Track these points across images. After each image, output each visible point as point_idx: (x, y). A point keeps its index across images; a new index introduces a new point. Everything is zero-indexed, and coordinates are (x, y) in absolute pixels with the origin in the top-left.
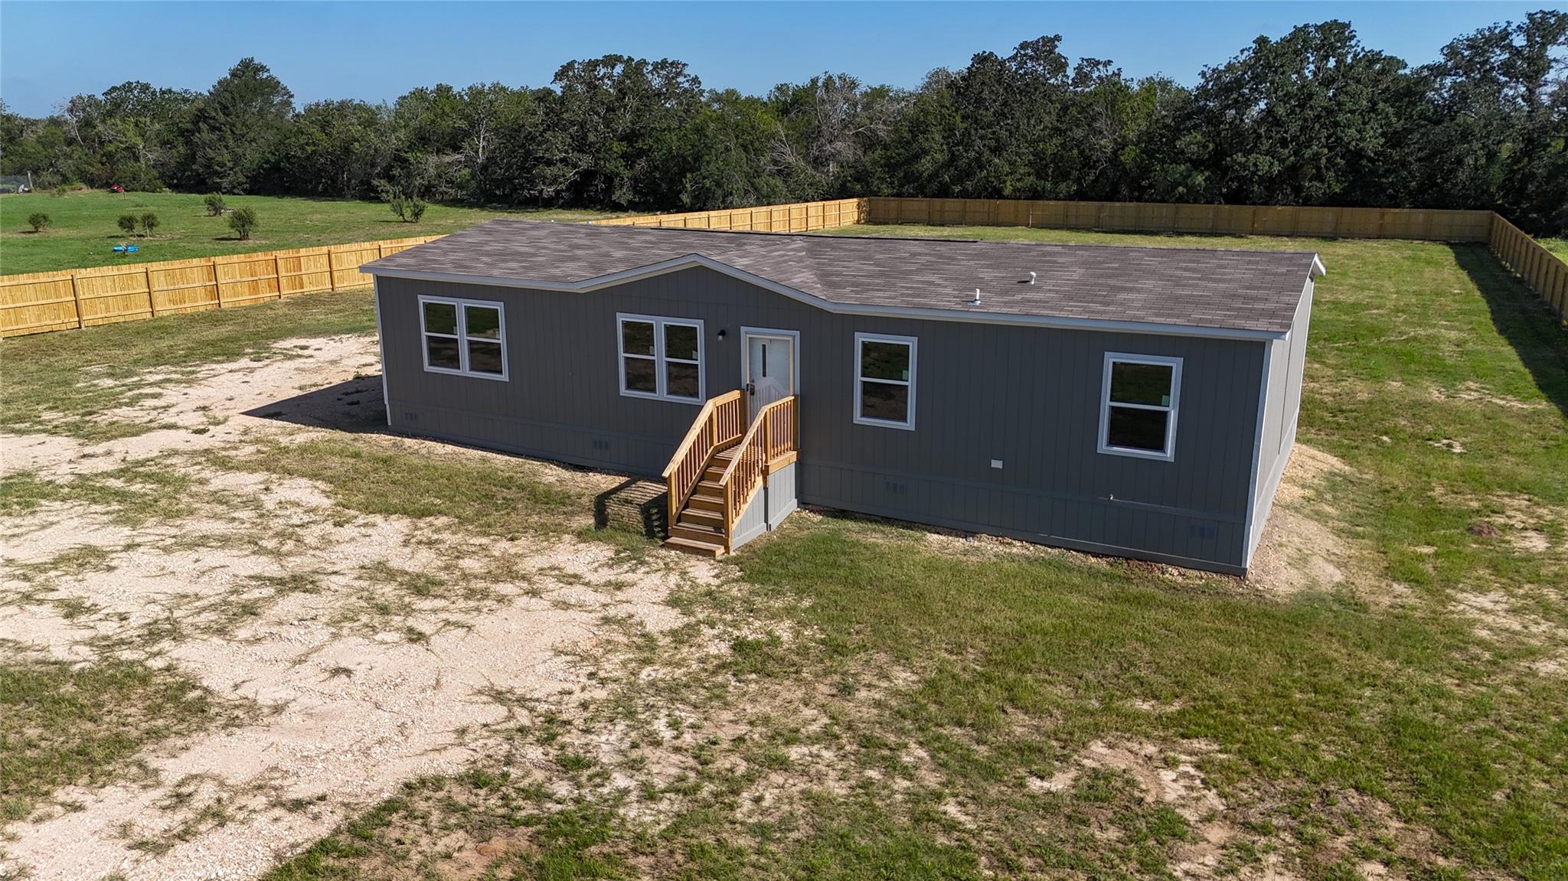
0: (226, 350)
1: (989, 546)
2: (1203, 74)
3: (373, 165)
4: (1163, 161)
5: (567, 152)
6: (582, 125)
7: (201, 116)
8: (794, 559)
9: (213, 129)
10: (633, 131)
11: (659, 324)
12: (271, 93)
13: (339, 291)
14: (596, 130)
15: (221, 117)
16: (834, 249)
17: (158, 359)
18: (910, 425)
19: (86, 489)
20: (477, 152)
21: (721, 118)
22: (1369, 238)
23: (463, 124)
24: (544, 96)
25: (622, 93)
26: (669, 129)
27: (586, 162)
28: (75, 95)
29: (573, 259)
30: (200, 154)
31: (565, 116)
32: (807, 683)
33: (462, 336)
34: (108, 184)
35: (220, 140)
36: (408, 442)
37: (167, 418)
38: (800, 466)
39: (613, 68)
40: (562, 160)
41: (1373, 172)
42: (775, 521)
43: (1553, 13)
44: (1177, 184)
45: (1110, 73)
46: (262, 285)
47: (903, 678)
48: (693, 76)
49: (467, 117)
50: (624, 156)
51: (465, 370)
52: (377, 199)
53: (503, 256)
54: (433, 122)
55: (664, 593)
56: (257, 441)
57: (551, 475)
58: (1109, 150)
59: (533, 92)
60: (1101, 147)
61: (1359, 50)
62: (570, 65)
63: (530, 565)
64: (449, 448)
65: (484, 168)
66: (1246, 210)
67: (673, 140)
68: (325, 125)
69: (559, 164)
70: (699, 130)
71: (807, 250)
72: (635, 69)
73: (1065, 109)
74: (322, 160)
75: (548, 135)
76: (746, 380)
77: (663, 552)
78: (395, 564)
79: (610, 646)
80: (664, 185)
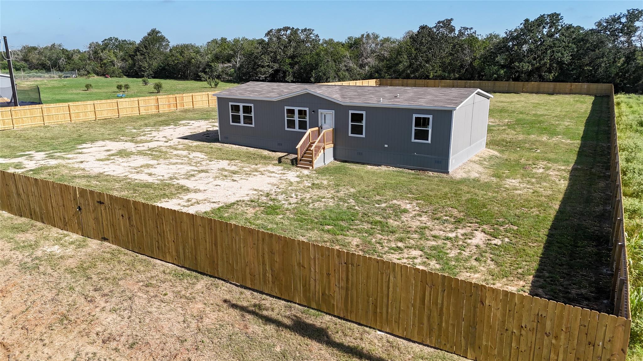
0: (166, 123)
1: (383, 168)
2: (506, 33)
3: (199, 67)
4: (489, 65)
5: (269, 63)
6: (275, 53)
7: (137, 50)
8: (330, 170)
9: (142, 54)
10: (294, 55)
11: (296, 109)
12: (162, 41)
13: (196, 108)
14: (280, 55)
15: (145, 50)
16: (347, 89)
17: (146, 125)
18: (364, 136)
19: (140, 153)
20: (236, 62)
21: (326, 50)
22: (566, 94)
23: (231, 52)
24: (261, 42)
25: (290, 41)
26: (307, 54)
27: (276, 66)
28: (91, 42)
29: (273, 92)
30: (137, 64)
31: (269, 49)
32: (328, 190)
33: (241, 114)
34: (104, 75)
35: (144, 58)
36: (225, 145)
37: (156, 139)
38: (334, 148)
39: (287, 31)
40: (267, 66)
41: (568, 69)
42: (327, 162)
43: (637, 10)
44: (494, 74)
45: (472, 32)
46: (172, 105)
47: (352, 190)
48: (316, 34)
49: (233, 50)
50: (290, 64)
51: (242, 124)
52: (200, 80)
53: (253, 91)
54: (221, 52)
55: (296, 175)
56: (183, 144)
57: (266, 153)
58: (469, 61)
59: (257, 40)
60: (466, 60)
61: (563, 24)
62: (271, 31)
63: (261, 169)
64: (237, 146)
65: (239, 68)
66: (520, 84)
67: (308, 58)
68: (182, 53)
69: (266, 67)
70: (318, 54)
71: (340, 89)
72: (295, 32)
73: (454, 46)
74: (180, 66)
75: (263, 56)
76: (320, 125)
77: (296, 168)
78: (227, 168)
79: (281, 183)
80: (304, 75)
